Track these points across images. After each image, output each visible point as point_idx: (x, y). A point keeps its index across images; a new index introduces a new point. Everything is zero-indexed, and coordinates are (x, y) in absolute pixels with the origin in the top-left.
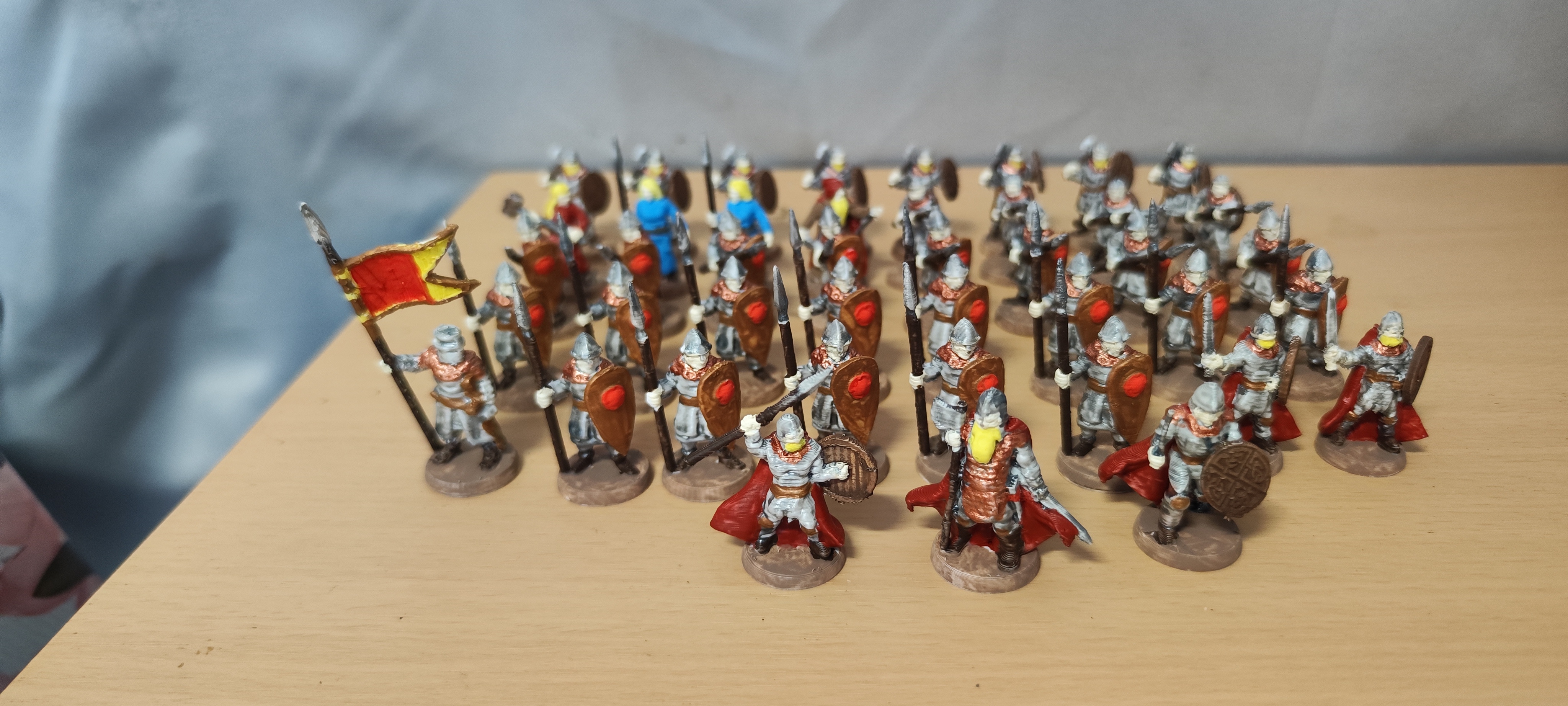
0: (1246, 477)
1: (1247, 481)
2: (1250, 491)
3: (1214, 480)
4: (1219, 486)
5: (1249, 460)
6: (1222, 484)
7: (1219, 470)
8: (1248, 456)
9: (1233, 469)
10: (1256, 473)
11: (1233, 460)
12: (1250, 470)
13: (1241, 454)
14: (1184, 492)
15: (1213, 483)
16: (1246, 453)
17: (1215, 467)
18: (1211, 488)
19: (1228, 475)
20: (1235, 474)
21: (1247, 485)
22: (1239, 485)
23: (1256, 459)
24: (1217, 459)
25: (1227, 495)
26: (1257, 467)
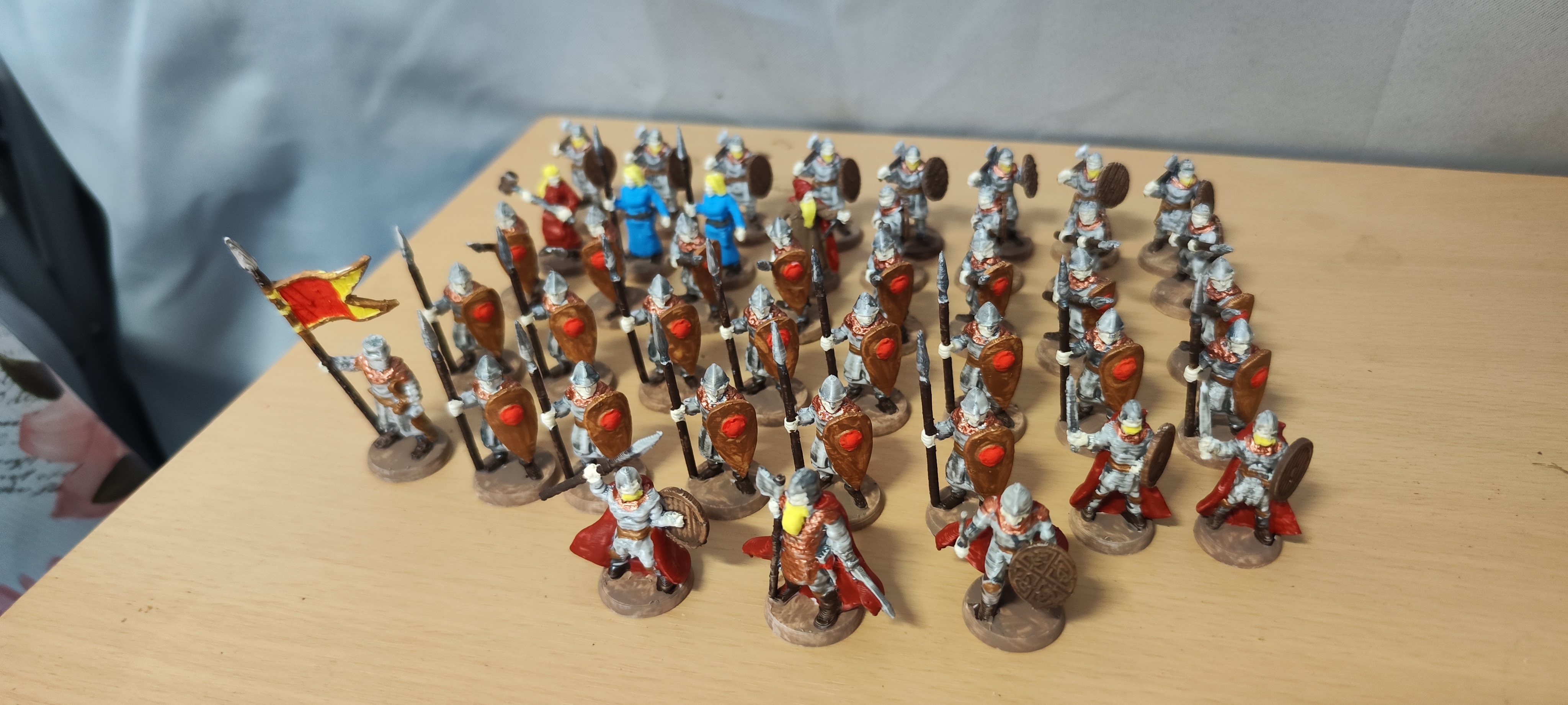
0: (1051, 575)
1: (1052, 580)
2: (1055, 589)
3: (1020, 574)
4: (1025, 580)
5: (1053, 562)
6: (1028, 579)
7: (1025, 566)
8: (1053, 558)
9: (1039, 567)
10: (1061, 574)
11: (1038, 559)
12: (1054, 571)
13: (1045, 555)
14: (996, 579)
15: (1020, 577)
16: (1051, 555)
17: (1020, 563)
18: (1017, 581)
19: (1033, 571)
20: (1041, 572)
21: (1053, 584)
22: (1044, 582)
23: (1060, 561)
24: (1023, 556)
25: (1033, 590)
26: (1061, 569)
